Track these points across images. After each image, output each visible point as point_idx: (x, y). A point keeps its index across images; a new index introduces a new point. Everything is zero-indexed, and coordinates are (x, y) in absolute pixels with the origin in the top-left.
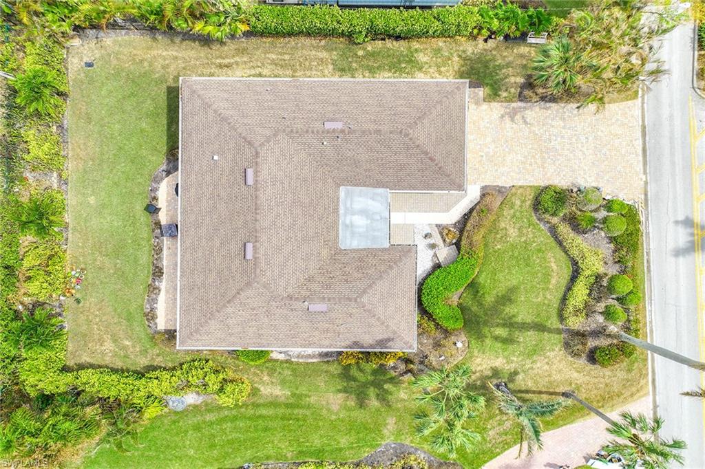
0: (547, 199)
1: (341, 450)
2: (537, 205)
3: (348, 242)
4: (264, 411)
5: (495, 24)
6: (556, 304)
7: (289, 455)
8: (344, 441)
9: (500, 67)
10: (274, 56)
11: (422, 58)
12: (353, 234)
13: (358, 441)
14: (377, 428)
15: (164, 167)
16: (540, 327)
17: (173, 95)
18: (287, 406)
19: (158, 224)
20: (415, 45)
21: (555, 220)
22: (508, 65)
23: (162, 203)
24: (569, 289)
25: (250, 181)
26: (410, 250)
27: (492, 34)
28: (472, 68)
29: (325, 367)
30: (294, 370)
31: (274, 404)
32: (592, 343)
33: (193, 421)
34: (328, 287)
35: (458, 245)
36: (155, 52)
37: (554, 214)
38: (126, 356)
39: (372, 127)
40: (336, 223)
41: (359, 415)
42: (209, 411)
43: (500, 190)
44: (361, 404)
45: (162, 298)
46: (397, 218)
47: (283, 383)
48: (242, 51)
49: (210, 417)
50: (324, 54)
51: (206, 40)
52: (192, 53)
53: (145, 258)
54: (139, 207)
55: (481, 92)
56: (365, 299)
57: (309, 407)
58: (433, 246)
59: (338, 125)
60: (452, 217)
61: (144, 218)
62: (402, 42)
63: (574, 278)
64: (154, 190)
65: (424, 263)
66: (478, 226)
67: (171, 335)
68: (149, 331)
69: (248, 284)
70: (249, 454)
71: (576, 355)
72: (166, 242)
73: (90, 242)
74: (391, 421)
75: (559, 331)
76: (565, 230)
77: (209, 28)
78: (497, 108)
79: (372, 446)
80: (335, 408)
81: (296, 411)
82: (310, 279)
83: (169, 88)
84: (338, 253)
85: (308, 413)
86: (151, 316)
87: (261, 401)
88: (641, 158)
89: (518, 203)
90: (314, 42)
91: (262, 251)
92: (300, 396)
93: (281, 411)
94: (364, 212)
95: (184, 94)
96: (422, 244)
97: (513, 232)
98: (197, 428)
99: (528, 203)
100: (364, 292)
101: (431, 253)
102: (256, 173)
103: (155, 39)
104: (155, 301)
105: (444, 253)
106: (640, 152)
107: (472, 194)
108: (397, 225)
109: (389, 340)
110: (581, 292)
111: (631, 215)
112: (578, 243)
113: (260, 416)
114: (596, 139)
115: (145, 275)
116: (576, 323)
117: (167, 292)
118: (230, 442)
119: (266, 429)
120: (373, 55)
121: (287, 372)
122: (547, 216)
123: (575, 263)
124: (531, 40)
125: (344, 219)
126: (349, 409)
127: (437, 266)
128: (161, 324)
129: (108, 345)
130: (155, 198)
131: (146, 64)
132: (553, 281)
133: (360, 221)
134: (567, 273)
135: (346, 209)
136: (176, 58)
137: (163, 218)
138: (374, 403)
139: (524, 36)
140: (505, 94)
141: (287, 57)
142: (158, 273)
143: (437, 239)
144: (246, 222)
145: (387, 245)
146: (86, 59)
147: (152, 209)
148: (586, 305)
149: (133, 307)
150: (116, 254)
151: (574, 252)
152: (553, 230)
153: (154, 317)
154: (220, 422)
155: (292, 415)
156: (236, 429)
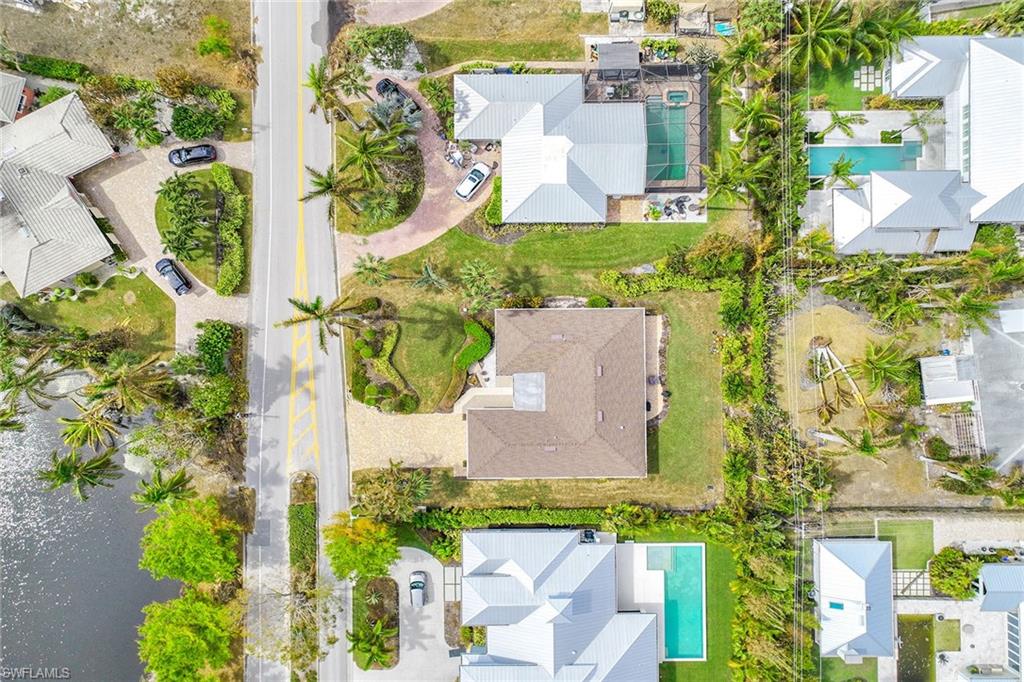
0: (411, 403)
1: (541, 239)
2: (418, 402)
3: (539, 377)
4: (591, 263)
5: (449, 516)
6: (403, 337)
7: (574, 235)
8: (539, 245)
9: (443, 490)
10: (590, 495)
11: (494, 495)
12: (536, 382)
13: (529, 246)
14: (516, 255)
15: (660, 421)
16: (411, 321)
17: (653, 466)
18: (575, 267)
19: (663, 384)
20: (498, 504)
21: (405, 392)
22: (437, 491)
23: (661, 398)
24: (395, 347)
25: (600, 413)
26: (500, 372)
27: (450, 511)
28: (461, 489)
29: (552, 293)
30: (572, 291)
31: (585, 268)
32: (380, 312)
33: (637, 256)
34: (551, 349)
35: (468, 375)
36: (668, 496)
37: (406, 395)
38: (682, 297)
39: (526, 448)
40: (547, 389)
41: (529, 262)
42: (627, 263)
43: (441, 410)
44: (527, 269)
45: (659, 336)
46: (509, 391)
47: (579, 282)
48: (611, 498)
49: (627, 259)
50: (558, 497)
51: (634, 503)
52: (643, 496)
53: (671, 362)
54: (676, 395)
55: (455, 474)
56: (528, 343)
57: (562, 267)
58: (484, 373)
59: (547, 448)
60: (472, 393)
61: (673, 388)
62: (507, 505)
63: (392, 354)
64: (666, 406)
65: (490, 362)
66: (456, 387)
67: (650, 313)
68: (666, 314)
69: (600, 351)
70: (600, 236)
71: (389, 304)
72: (657, 373)
73: (707, 371)
74: (508, 259)
75: (400, 318)
76: (400, 386)
77: (630, 509)
78: (445, 463)
79: (519, 242)
80: (544, 266)
81: (570, 264)
82: (562, 354)
83: (657, 471)
84: (545, 370)
85: (562, 263)
86: (666, 324)
87: (593, 270)
88: (349, 433)
89: (429, 402)
90: (564, 505)
91: (592, 372)
92: (568, 273)
93: (580, 264)
94: (530, 395)
95: (644, 466)
96: (492, 374)
97: (432, 383)
98: (635, 252)
99: (422, 402)
100: (529, 347)
101: (484, 369)
102: (596, 419)
103: (668, 505)
104: (664, 334)
105: (476, 369)
106: (350, 437)
107: (460, 407)
108: (508, 386)
109: (511, 316)
110: (388, 346)
111: (359, 395)
112: (391, 377)
113: (592, 260)
114: (379, 445)
115: (671, 351)
116: (391, 326)
117: (656, 340)
118: (612, 243)
119: (589, 252)
120: (525, 497)
121: (576, 289)
122: (410, 394)
123: (391, 363)
124: (424, 508)
125: (542, 391)
126: (536, 266)
127: (481, 360)
128: (659, 319)
129: (693, 304)
130: (665, 401)
131: (674, 489)
132: (404, 352)
133: (532, 390)
134: (396, 357)
135: (541, 397)
136: (654, 493)
137: (660, 389)
138: (519, 270)
139: (429, 510)
140: (440, 473)
141: (582, 494)
142: (662, 353)
143: (481, 378)
144: (602, 389)
145: (515, 375)
146: (713, 491)
147: (667, 394)
148: (384, 338)
149: (678, 329)
150: (690, 365)
151: (393, 372)
152: (407, 386)
153: (664, 323)
154: (620, 256)
155: (572, 261)
156: (609, 251)
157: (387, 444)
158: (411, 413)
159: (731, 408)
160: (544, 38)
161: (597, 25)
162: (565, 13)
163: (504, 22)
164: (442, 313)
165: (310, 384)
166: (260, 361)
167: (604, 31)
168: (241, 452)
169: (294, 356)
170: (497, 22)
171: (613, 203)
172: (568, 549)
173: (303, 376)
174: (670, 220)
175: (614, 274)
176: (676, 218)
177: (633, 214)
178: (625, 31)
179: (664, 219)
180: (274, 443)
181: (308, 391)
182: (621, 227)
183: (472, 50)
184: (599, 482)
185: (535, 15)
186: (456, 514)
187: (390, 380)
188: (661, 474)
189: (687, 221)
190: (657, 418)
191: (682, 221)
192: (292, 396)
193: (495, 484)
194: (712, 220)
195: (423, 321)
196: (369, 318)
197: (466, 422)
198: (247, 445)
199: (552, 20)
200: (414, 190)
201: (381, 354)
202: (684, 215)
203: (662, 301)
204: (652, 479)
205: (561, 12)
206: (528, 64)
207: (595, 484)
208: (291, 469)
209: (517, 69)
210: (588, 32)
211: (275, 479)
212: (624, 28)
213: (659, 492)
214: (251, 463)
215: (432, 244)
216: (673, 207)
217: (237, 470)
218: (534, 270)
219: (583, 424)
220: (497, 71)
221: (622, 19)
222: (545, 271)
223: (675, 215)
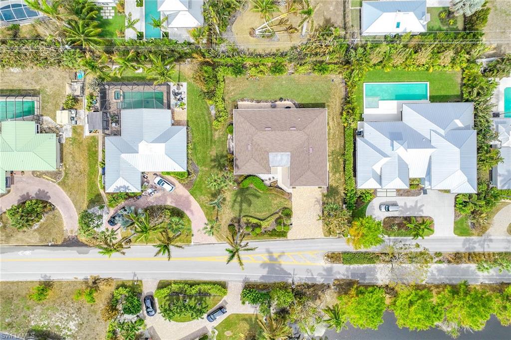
0: (286, 211)
1: (196, 155)
2: (285, 208)
3: (271, 156)
4: (209, 133)
5: (349, 194)
6: (250, 215)
7: (194, 140)
8: (199, 155)
9: (334, 197)
10: (337, 133)
11: (337, 175)
12: (274, 156)
13: (200, 160)
14: (205, 166)
15: (296, 102)
16: (241, 211)
17: (322, 106)
18: (211, 139)
19: (276, 101)
20: (342, 173)
21: (280, 214)
22: (335, 200)
23: (283, 102)
24: (256, 218)
25: (291, 129)
26: (269, 172)
27: (346, 194)
28: (334, 189)
29: (225, 150)
30: (224, 141)
31: (212, 135)
32: (236, 225)
33: (205, 113)
34: (256, 150)
35: (271, 186)
36: (338, 100)
37: (282, 213)
38: (228, 93)
39: (311, 161)
40: (278, 152)
41: (209, 159)
42: (209, 117)
43: (290, 198)
44: (212, 161)
45: (249, 103)
46: (279, 169)
47: (220, 138)
48: (339, 124)
49: (207, 117)
50: (338, 147)
51: (342, 114)
52: (338, 110)
53: (263, 98)
54: (282, 96)
55: (325, 192)
56: (252, 160)
57: (211, 145)
58: (270, 179)
59: (311, 151)
60: (280, 184)
61: (278, 97)
62: (343, 169)
63: (259, 219)
64: (288, 100)
65: (263, 176)
66: (277, 192)
67: (236, 107)
68: (237, 100)
69: (257, 129)
70: (194, 129)
71: (232, 220)
72: (269, 104)
73: (268, 82)
74: (207, 169)
75: (240, 216)
76: (277, 216)
77: (345, 116)
78: (320, 197)
79: (197, 164)
80: (211, 153)
81: (210, 142)
82: (258, 145)
83: (324, 104)
84: (268, 153)
85: (209, 145)
86: (242, 100)
87: (213, 132)
88: (303, 238)
89: (286, 203)
90: (343, 144)
91: (268, 132)
92: (215, 143)
93: (209, 138)
94: (282, 159)
95: (321, 109)
96: (270, 176)
97: (275, 202)
98: (203, 114)
99: (286, 206)
100: (255, 160)
101: (267, 179)
102: (295, 130)
103: (342, 99)
104: (248, 101)
105: (268, 183)
106: (305, 238)
107: (288, 190)
108: (277, 169)
109: (238, 168)
110: (255, 221)
111: (283, 234)
112: (272, 220)
113: (207, 132)
114: (310, 225)
115: (258, 98)
116: (244, 220)
117: (251, 104)
118: (198, 123)
119: (203, 134)
120: (338, 161)
121: (223, 139)
122: (281, 211)
123: (264, 220)
124: (344, 206)
125: (279, 154)
126: (211, 156)
127: (263, 181)
128: (240, 103)
129: (232, 88)
130: (285, 100)
131: (333, 97)
132: (258, 214)
133: (279, 158)
134: (261, 217)
135: (282, 155)
136: (336, 105)
137: (278, 103)
138: (213, 164)
139: (345, 203)
140: (325, 198)
141: (337, 137)
142: (258, 102)
143: (272, 180)
144: (278, 128)
145: (270, 166)
146: (335, 80)
147: (281, 99)
148: (250, 223)
149: (245, 95)
150: (265, 90)
151: (269, 219)
152: (277, 213)
153: (242, 101)
154: (205, 120)
155: (208, 141)
156: (203, 125)
157: (309, 221)
158: (292, 211)
159: (289, 72)
160: (86, 153)
161: (79, 131)
162: (72, 144)
163: (77, 171)
164: (237, 198)
165: (276, 255)
166: (263, 277)
167: (82, 128)
168: (313, 285)
169: (261, 262)
170: (77, 174)
171: (176, 123)
172: (367, 142)
173: (271, 258)
174: (186, 99)
175: (215, 123)
176: (184, 96)
177: (182, 114)
178: (82, 118)
179: (185, 101)
180: (308, 271)
181: (280, 256)
182: (189, 120)
183: (92, 185)
184: (330, 129)
185: (73, 157)
186: (347, 191)
187: (273, 220)
188: (325, 102)
189: (186, 91)
190: (294, 104)
191: (186, 93)
192: (282, 263)
193: (331, 175)
194: (185, 80)
195: (241, 206)
196: (239, 229)
197: (297, 187)
198: (310, 283)
199: (76, 150)
200: (169, 210)
201: (259, 224)
202: (183, 93)
203: (230, 102)
204: (328, 106)
205: (71, 146)
206: (100, 160)
207: (331, 131)
208: (323, 263)
209: (102, 165)
210: (83, 135)
211: (329, 271)
212: (80, 118)
213: (336, 103)
214: (320, 280)
215: (199, 202)
216: (178, 97)
217: (324, 287)
218: (213, 157)
219: (297, 137)
220: (104, 174)
221: (75, 119)
222: (213, 152)
223: (183, 96)
